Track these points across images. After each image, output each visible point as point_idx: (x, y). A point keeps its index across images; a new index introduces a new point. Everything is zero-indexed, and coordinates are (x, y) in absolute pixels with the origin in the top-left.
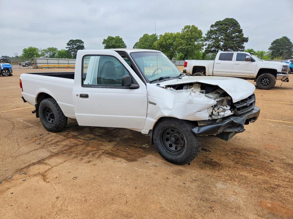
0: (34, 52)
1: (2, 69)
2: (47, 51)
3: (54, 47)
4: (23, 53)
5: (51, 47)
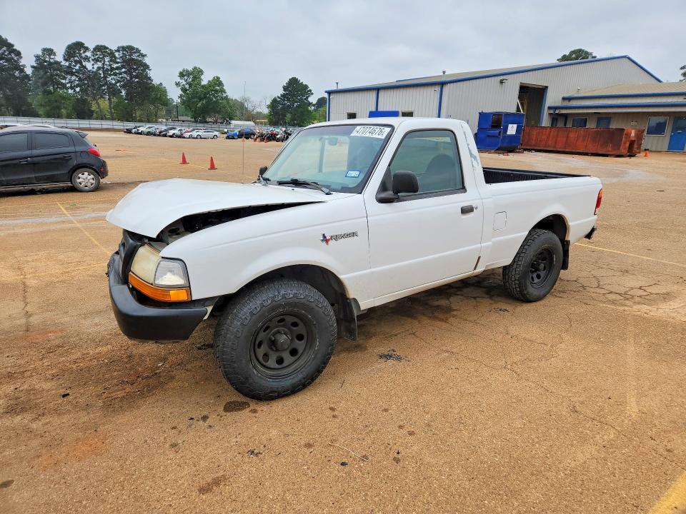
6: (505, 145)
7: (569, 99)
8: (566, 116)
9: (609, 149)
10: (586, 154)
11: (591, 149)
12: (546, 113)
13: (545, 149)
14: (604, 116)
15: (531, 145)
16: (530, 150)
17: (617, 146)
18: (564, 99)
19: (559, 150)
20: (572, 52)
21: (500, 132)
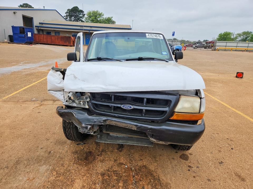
0: (228, 36)
1: (175, 49)
2: (241, 35)
3: (250, 31)
4: (218, 37)
5: (246, 31)
6: (28, 41)
7: (42, 24)
8: (42, 30)
9: (67, 44)
10: (59, 45)
11: (61, 43)
12: (35, 28)
13: (43, 43)
14: (57, 31)
15: (37, 42)
16: (38, 43)
17: (70, 42)
18: (40, 23)
19: (49, 43)
20: (24, 4)
21: (25, 36)
